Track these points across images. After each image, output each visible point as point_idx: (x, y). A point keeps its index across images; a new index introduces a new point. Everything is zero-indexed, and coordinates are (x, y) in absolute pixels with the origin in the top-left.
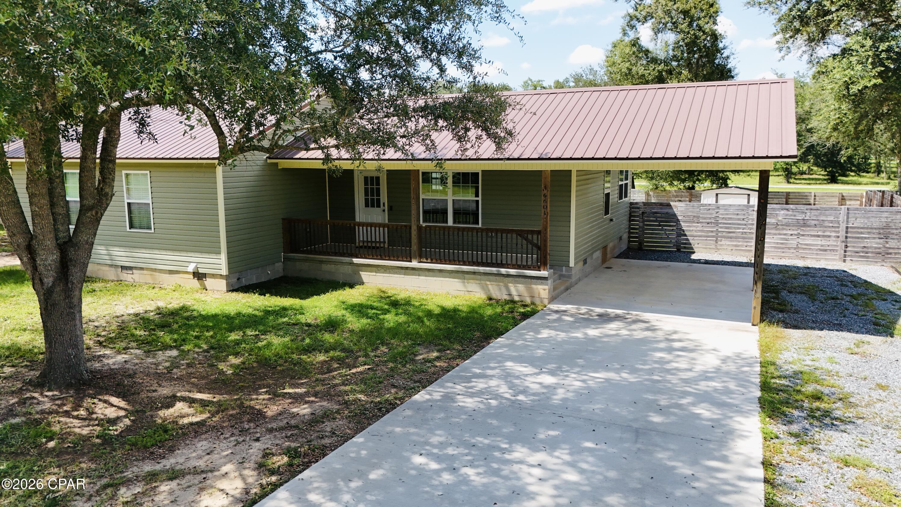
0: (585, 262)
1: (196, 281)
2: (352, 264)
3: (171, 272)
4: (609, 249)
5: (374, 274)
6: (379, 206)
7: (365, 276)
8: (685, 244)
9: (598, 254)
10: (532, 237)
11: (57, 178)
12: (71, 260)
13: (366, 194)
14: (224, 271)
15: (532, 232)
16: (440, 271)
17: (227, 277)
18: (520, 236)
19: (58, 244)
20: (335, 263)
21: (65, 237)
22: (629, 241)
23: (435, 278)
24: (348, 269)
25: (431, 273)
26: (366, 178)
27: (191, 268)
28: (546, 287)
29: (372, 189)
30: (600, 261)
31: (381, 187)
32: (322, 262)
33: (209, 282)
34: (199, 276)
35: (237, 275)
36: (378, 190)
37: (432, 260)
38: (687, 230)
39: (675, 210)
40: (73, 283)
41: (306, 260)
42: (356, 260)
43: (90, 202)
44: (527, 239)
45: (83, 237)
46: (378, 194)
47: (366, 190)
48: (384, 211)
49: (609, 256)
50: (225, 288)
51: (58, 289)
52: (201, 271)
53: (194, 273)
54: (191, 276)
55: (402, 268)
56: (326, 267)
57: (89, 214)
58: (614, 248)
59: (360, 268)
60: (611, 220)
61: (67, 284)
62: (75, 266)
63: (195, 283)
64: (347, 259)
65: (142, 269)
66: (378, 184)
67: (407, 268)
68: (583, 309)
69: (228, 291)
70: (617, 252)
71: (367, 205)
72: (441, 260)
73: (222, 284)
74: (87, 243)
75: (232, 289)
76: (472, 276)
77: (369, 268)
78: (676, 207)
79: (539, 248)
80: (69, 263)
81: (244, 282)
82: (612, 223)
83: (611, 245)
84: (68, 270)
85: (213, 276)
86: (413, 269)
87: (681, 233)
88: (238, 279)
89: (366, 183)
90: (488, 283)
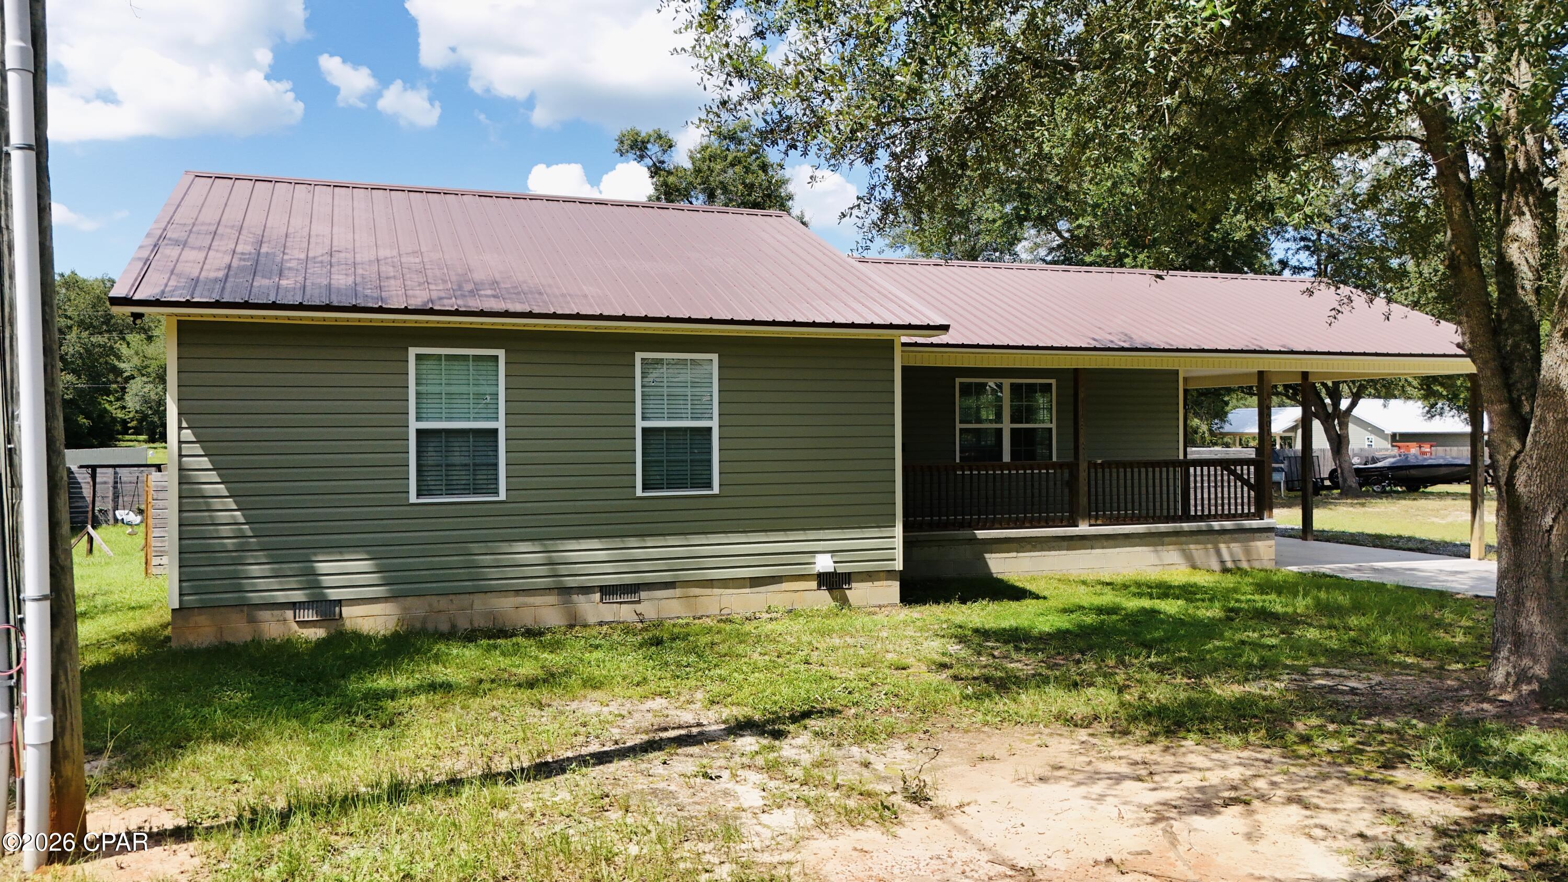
1: (824, 594)
2: (975, 540)
5: (1014, 554)
7: (992, 560)
10: (1242, 470)
14: (899, 564)
16: (1127, 536)
17: (900, 576)
23: (1118, 550)
24: (964, 552)
25: (1112, 542)
33: (857, 592)
34: (835, 581)
42: (981, 534)
44: (1235, 474)
50: (897, 599)
53: (823, 576)
54: (814, 584)
59: (987, 545)
63: (824, 599)
64: (964, 534)
67: (1071, 538)
69: (902, 604)
73: (891, 591)
77: (1005, 546)
86: (1082, 538)
90: (1198, 547)
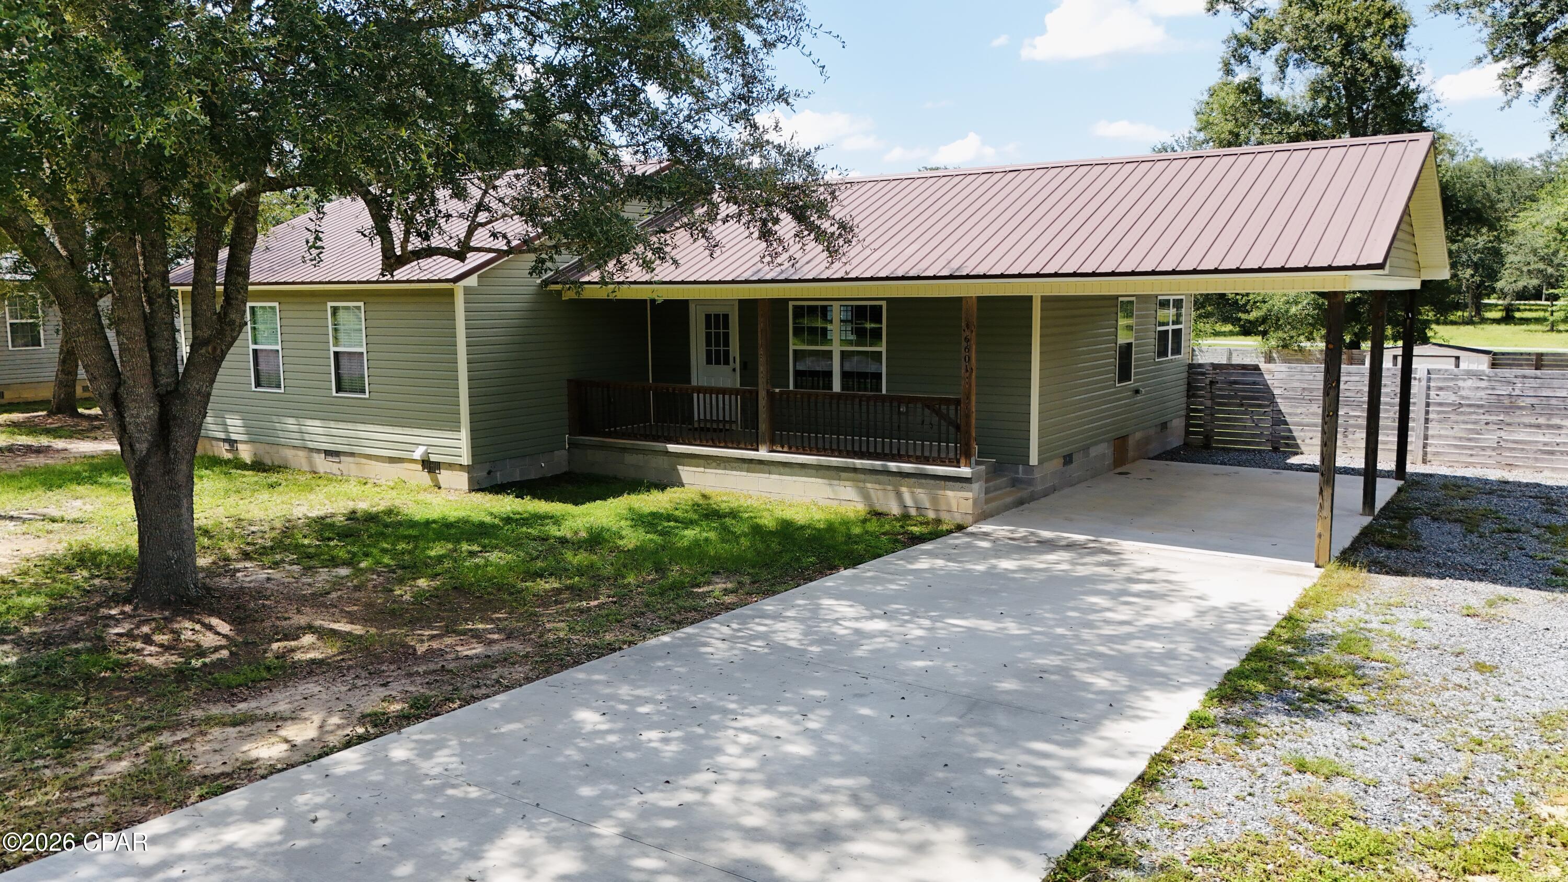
0: (1068, 459)
1: (425, 474)
2: (667, 453)
3: (392, 460)
4: (1131, 442)
5: (702, 469)
6: (727, 362)
7: (686, 473)
8: (1288, 438)
9: (1103, 450)
10: (948, 410)
11: (159, 296)
12: (175, 418)
13: (708, 343)
14: (466, 460)
15: (948, 401)
16: (803, 466)
17: (468, 469)
18: (928, 407)
19: (158, 394)
20: (644, 451)
21: (168, 384)
22: (1188, 433)
23: (795, 478)
24: (662, 462)
25: (787, 470)
26: (708, 317)
27: (418, 453)
28: (969, 495)
29: (717, 335)
30: (1109, 461)
31: (730, 331)
32: (624, 450)
33: (444, 476)
34: (430, 466)
35: (487, 466)
36: (726, 335)
37: (790, 448)
38: (1290, 414)
39: (1266, 377)
40: (177, 452)
41: (601, 447)
42: (672, 447)
43: (206, 333)
44: (938, 413)
45: (194, 386)
46: (727, 344)
47: (708, 335)
48: (734, 370)
49: (1131, 454)
50: (465, 486)
51: (154, 460)
52: (433, 458)
53: (423, 461)
54: (420, 467)
55: (743, 461)
56: (630, 458)
57: (203, 351)
58: (1147, 441)
59: (681, 460)
60: (1137, 392)
61: (167, 453)
62: (180, 427)
63: (425, 477)
64: (658, 445)
65: (352, 454)
66: (726, 326)
67: (751, 461)
68: (1022, 532)
69: (471, 490)
70: (1155, 447)
71: (709, 362)
72: (804, 448)
73: (462, 480)
74: (199, 392)
75: (477, 487)
76: (851, 475)
77: (694, 461)
78: (1271, 372)
79: (958, 428)
80: (171, 423)
81: (499, 478)
82: (1139, 397)
83: (1138, 435)
84: (169, 432)
85: (451, 466)
86: (761, 462)
87: (1279, 420)
88: (489, 473)
89: (708, 326)
90: (877, 486)
